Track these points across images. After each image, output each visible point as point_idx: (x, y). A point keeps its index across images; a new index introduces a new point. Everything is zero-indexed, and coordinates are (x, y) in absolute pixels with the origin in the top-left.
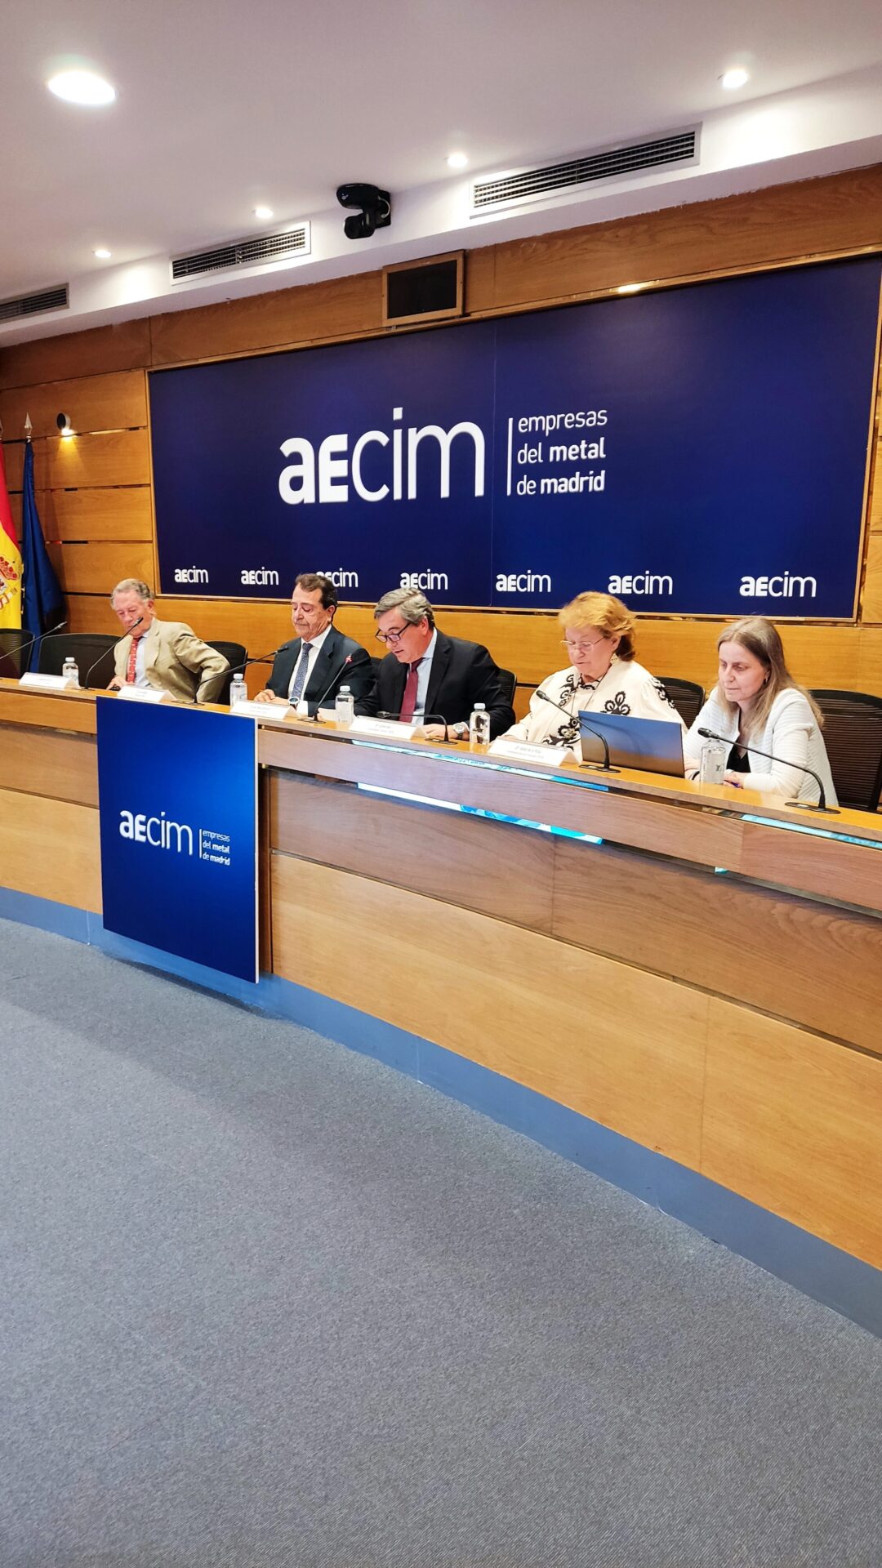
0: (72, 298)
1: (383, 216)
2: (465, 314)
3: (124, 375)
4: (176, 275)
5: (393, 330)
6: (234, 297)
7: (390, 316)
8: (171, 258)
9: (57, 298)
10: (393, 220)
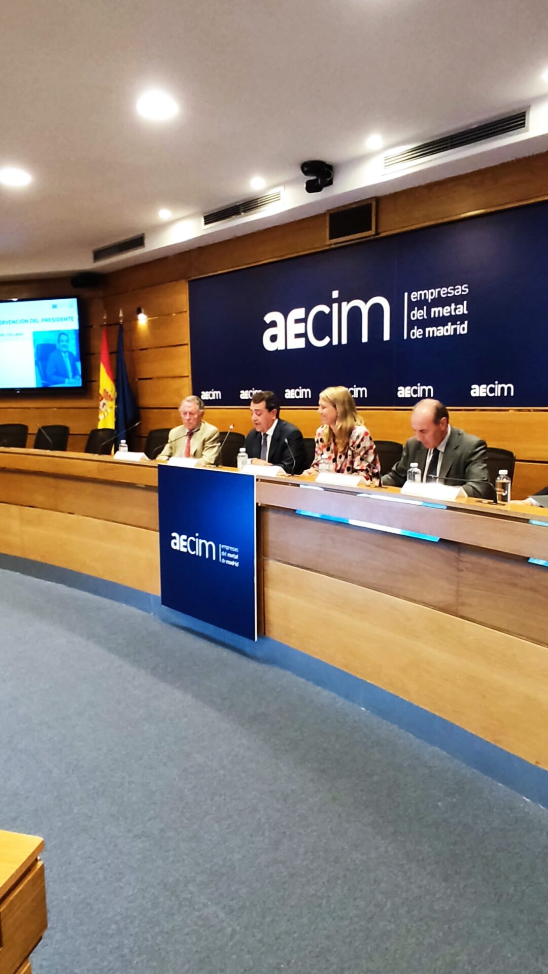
0: (146, 241)
1: (329, 179)
2: (377, 234)
3: (174, 283)
4: (206, 223)
5: (333, 246)
6: (238, 235)
7: (331, 238)
8: (203, 214)
9: (138, 242)
10: (334, 182)
